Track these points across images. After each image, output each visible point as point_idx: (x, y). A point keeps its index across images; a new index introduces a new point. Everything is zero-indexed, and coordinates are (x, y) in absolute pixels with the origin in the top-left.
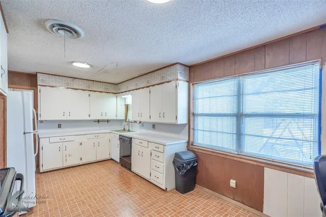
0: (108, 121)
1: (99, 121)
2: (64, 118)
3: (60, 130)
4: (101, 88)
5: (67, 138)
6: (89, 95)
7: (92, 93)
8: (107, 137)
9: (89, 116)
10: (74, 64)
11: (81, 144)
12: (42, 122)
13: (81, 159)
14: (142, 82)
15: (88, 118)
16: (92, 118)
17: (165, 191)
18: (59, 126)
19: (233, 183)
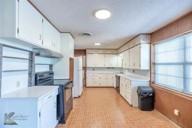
0: (113, 68)
1: (109, 68)
2: (95, 66)
3: (93, 71)
4: (109, 52)
5: (95, 75)
6: (104, 56)
7: (105, 55)
8: (112, 76)
9: (104, 65)
10: (95, 44)
11: (100, 78)
12: (88, 67)
13: (100, 84)
14: (126, 47)
15: (103, 66)
16: (106, 66)
17: (132, 106)
18: (94, 70)
19: (176, 112)
